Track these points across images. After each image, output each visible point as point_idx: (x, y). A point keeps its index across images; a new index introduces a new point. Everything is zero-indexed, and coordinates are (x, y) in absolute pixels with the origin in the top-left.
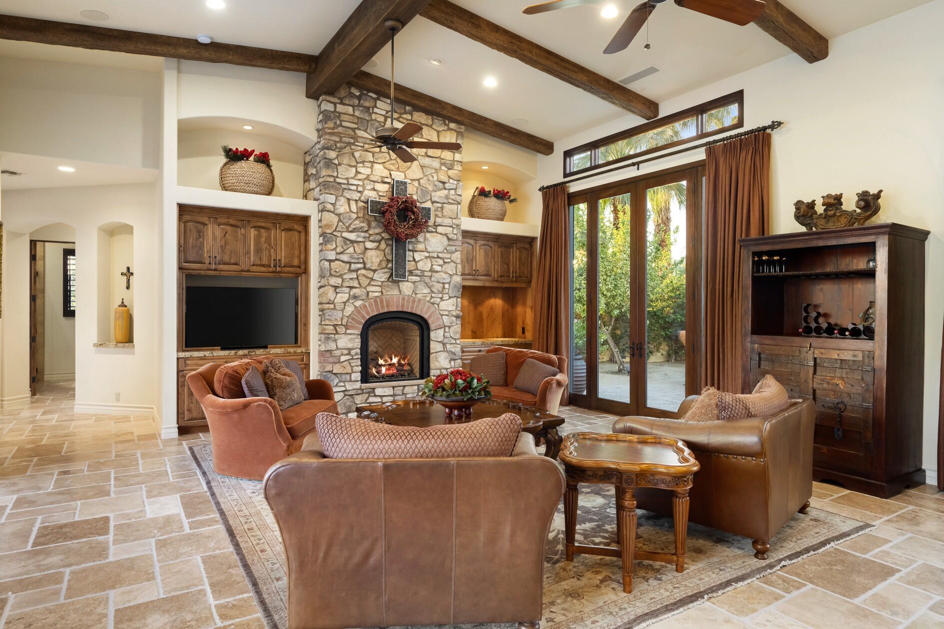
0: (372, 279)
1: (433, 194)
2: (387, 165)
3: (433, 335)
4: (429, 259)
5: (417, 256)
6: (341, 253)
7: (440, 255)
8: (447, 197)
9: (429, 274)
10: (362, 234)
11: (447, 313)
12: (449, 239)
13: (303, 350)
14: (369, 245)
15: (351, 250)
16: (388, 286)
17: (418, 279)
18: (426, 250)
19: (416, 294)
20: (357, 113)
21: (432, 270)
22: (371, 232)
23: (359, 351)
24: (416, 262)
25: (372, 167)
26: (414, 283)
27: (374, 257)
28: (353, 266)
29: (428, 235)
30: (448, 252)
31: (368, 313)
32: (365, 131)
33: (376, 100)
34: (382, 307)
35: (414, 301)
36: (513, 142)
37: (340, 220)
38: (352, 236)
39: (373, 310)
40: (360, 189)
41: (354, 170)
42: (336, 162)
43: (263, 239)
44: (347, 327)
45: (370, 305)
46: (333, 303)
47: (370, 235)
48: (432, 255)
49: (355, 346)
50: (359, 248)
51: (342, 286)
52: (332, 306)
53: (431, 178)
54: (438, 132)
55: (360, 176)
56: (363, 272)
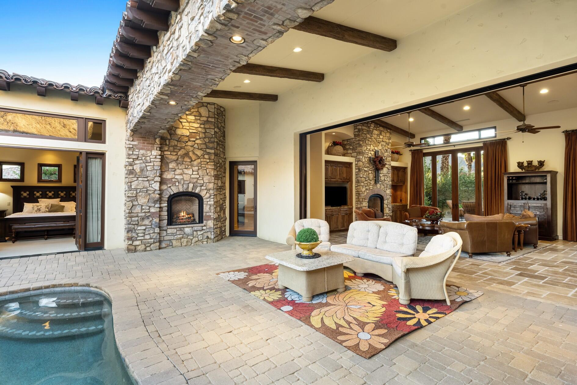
0: (371, 183)
1: (385, 154)
2: (374, 145)
3: (384, 202)
4: (384, 176)
6: (364, 175)
8: (388, 155)
10: (368, 168)
11: (388, 194)
12: (388, 169)
16: (374, 185)
17: (381, 183)
18: (383, 173)
19: (381, 188)
21: (384, 180)
24: (381, 177)
25: (370, 146)
27: (371, 176)
28: (366, 179)
29: (384, 168)
30: (388, 174)
35: (380, 191)
36: (403, 135)
37: (363, 164)
39: (371, 194)
40: (368, 154)
41: (366, 147)
42: (362, 145)
43: (341, 170)
44: (365, 199)
46: (362, 191)
50: (368, 173)
53: (384, 149)
54: (385, 133)
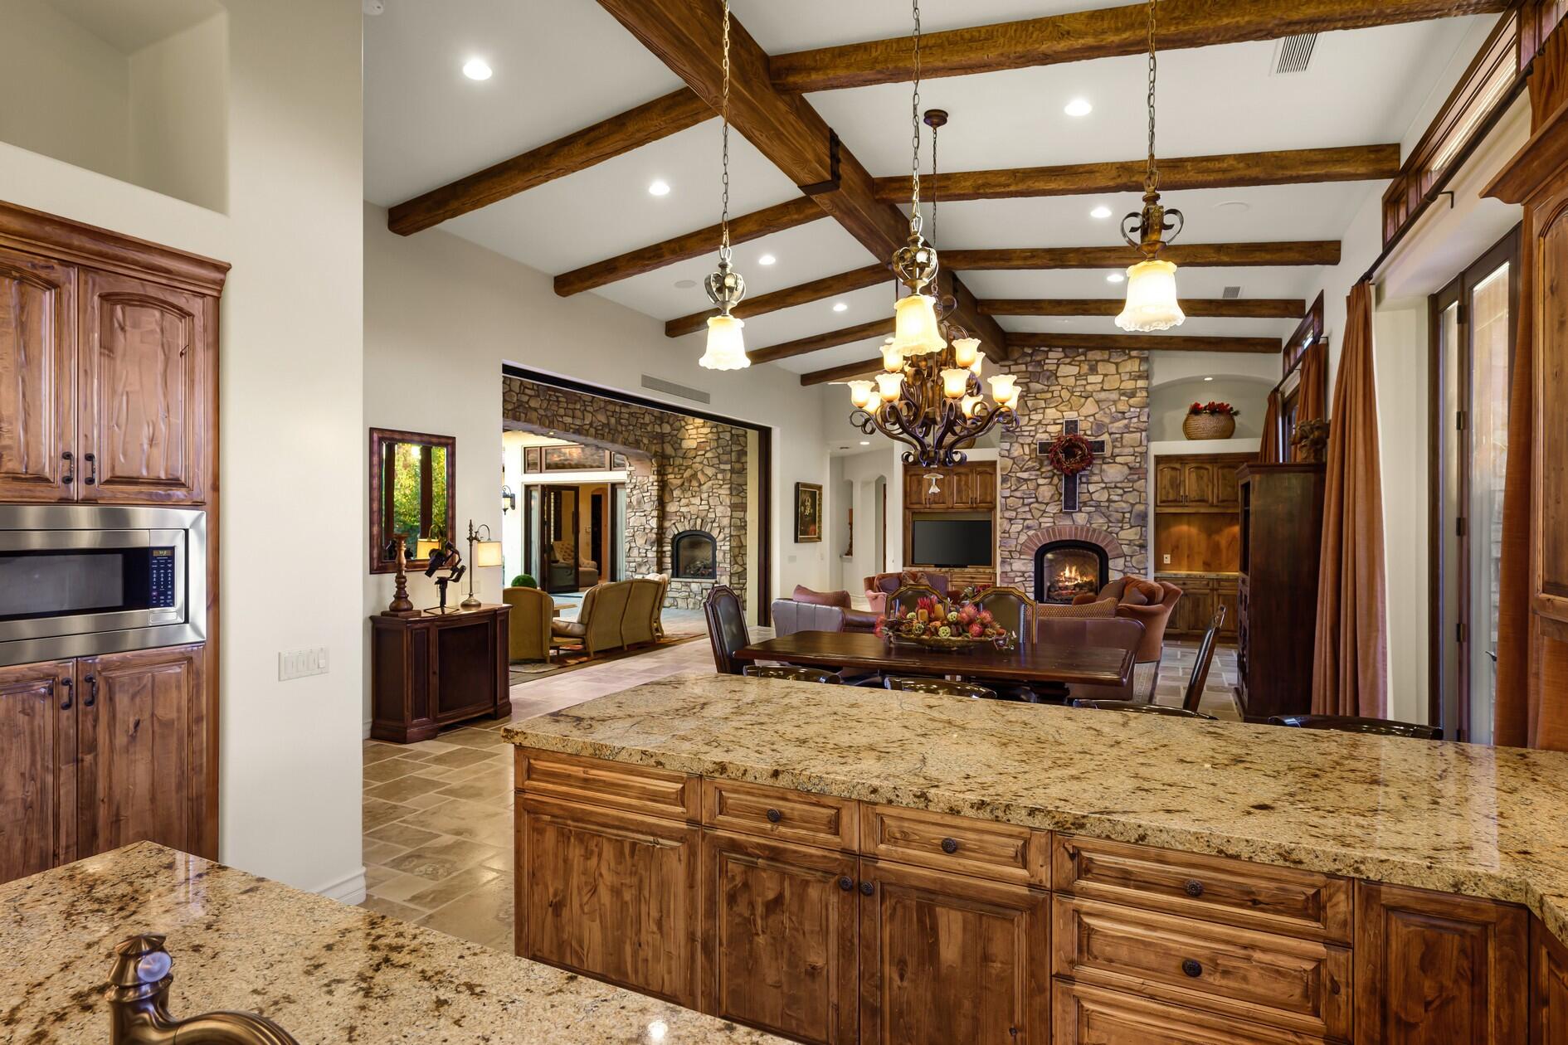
0: (1044, 512)
1: (1110, 426)
2: (1060, 408)
3: (1111, 564)
4: (1106, 491)
5: (1092, 488)
6: (1015, 490)
7: (1119, 485)
8: (1127, 426)
9: (1107, 504)
10: (1034, 473)
11: (1127, 542)
12: (1130, 468)
13: (991, 571)
14: (1041, 481)
15: (1025, 487)
16: (1060, 517)
17: (1093, 509)
18: (1103, 481)
19: (1091, 524)
20: (1030, 369)
22: (1043, 470)
23: (1033, 575)
24: (1091, 494)
25: (1043, 413)
26: (1089, 513)
27: (1046, 492)
28: (1026, 501)
29: (1104, 467)
30: (1129, 481)
31: (1040, 541)
32: (1038, 382)
33: (1047, 352)
34: (1055, 536)
35: (1088, 530)
37: (1014, 463)
38: (1025, 475)
39: (1044, 539)
40: (1032, 434)
41: (1027, 418)
43: (963, 483)
44: (1020, 553)
45: (1043, 534)
46: (1008, 532)
47: (1042, 473)
48: (1108, 485)
49: (1029, 569)
50: (1032, 485)
51: (1016, 518)
52: (1007, 535)
53: (1108, 411)
54: (1117, 364)
55: (1032, 423)
56: (1036, 505)
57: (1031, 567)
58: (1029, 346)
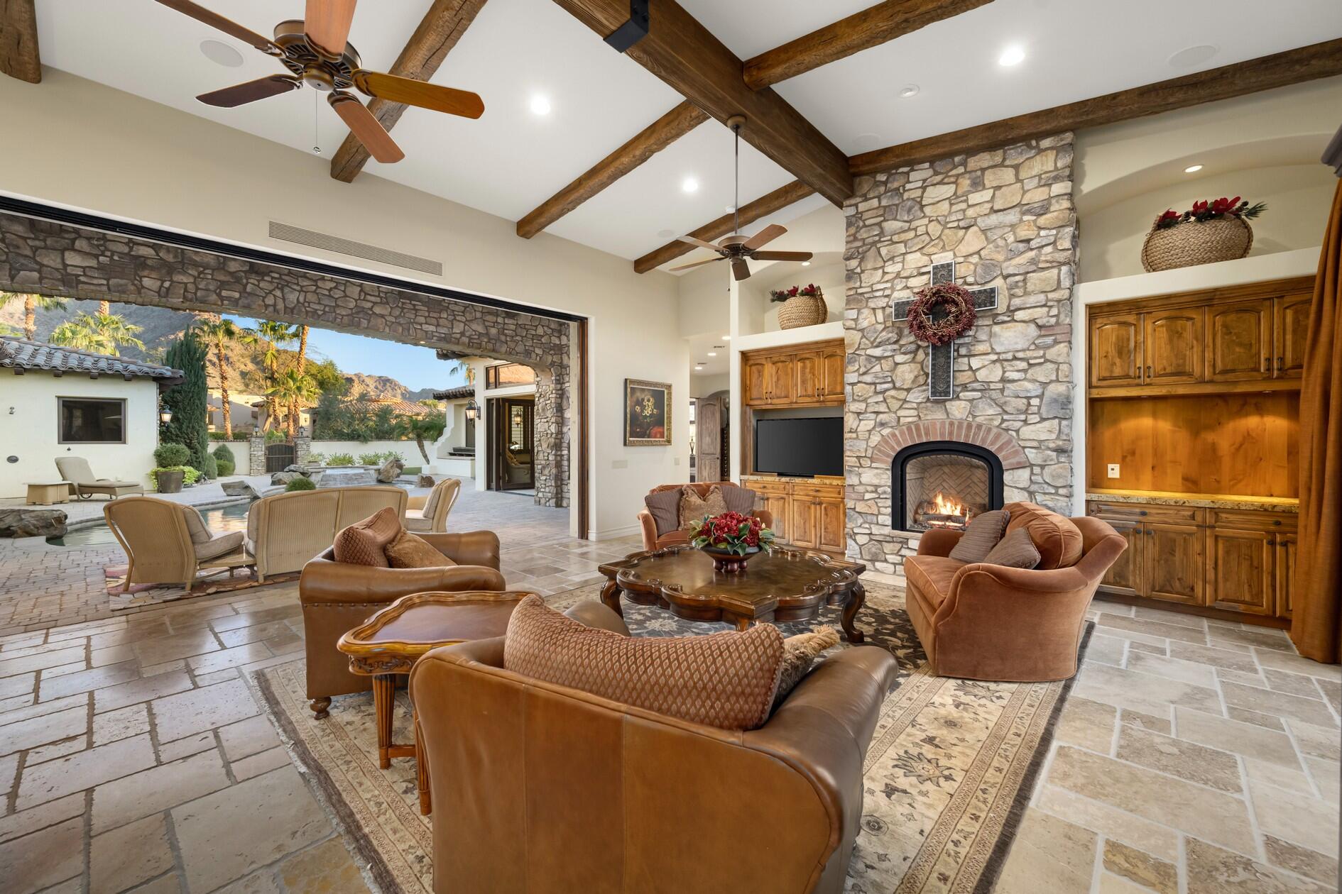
0: (905, 401)
1: (1005, 265)
2: (928, 250)
3: (1007, 477)
4: (998, 365)
5: (975, 363)
6: (864, 373)
7: (1020, 355)
8: (1033, 261)
9: (1000, 386)
10: (890, 347)
11: (1035, 444)
12: (1040, 327)
14: (899, 358)
15: (877, 368)
16: (926, 408)
17: (978, 394)
18: (993, 351)
19: (974, 417)
20: (884, 203)
21: (1004, 380)
22: (902, 342)
23: (889, 490)
24: (974, 371)
25: (903, 262)
26: (971, 401)
27: (907, 373)
28: (879, 388)
29: (996, 329)
30: (1038, 347)
31: (898, 443)
32: (895, 219)
33: (908, 173)
34: (919, 435)
35: (969, 426)
37: (863, 336)
38: (877, 352)
39: (905, 440)
40: (888, 292)
41: (881, 271)
43: (808, 370)
44: (872, 459)
45: (902, 433)
46: (856, 431)
47: (902, 346)
48: (1003, 356)
49: (883, 483)
50: (887, 365)
51: (866, 412)
52: (854, 435)
53: (1001, 242)
54: (1016, 168)
55: (887, 277)
56: (893, 393)
57: (886, 479)
58: (882, 171)
